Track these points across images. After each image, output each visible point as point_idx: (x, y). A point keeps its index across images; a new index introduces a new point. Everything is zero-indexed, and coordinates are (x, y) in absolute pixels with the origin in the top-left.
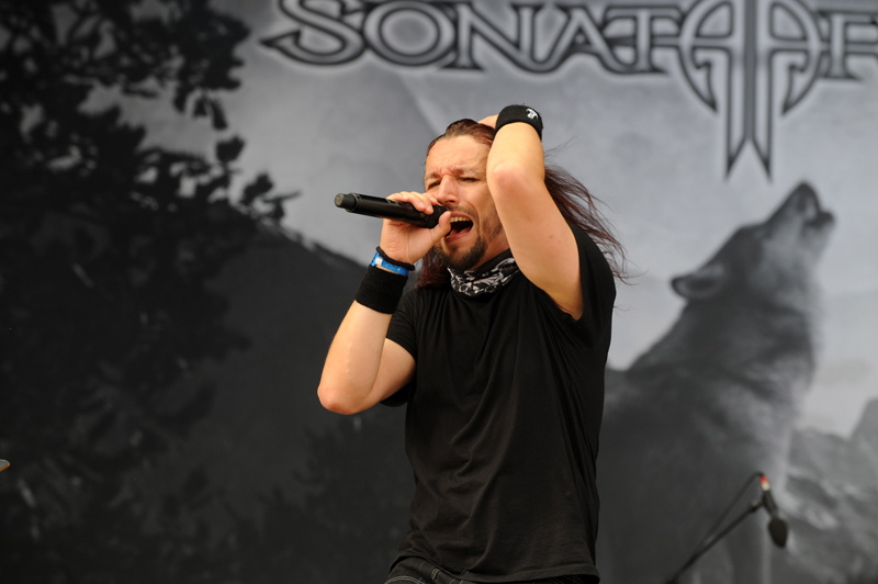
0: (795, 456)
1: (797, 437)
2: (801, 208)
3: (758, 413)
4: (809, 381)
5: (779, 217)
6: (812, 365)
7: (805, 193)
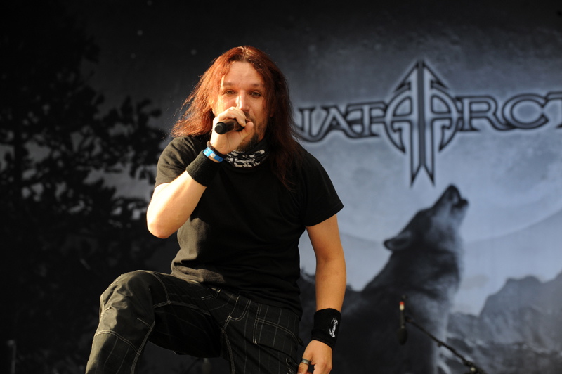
0: (450, 328)
1: (451, 317)
2: (451, 198)
3: (431, 307)
4: (457, 287)
5: (439, 204)
6: (458, 279)
7: (452, 191)
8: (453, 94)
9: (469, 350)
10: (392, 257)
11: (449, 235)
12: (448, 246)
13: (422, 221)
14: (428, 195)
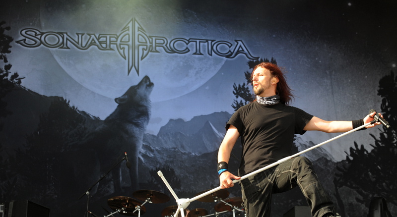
0: (144, 140)
1: (145, 135)
2: (146, 82)
3: (136, 130)
5: (140, 84)
6: (148, 119)
7: (147, 78)
8: (148, 35)
9: (152, 151)
10: (118, 106)
11: (145, 98)
12: (144, 103)
13: (133, 91)
14: (136, 80)
